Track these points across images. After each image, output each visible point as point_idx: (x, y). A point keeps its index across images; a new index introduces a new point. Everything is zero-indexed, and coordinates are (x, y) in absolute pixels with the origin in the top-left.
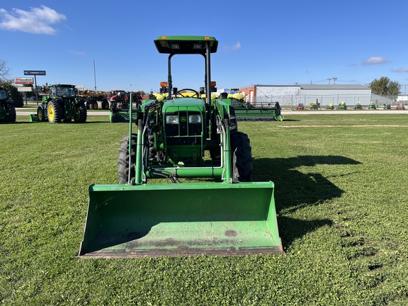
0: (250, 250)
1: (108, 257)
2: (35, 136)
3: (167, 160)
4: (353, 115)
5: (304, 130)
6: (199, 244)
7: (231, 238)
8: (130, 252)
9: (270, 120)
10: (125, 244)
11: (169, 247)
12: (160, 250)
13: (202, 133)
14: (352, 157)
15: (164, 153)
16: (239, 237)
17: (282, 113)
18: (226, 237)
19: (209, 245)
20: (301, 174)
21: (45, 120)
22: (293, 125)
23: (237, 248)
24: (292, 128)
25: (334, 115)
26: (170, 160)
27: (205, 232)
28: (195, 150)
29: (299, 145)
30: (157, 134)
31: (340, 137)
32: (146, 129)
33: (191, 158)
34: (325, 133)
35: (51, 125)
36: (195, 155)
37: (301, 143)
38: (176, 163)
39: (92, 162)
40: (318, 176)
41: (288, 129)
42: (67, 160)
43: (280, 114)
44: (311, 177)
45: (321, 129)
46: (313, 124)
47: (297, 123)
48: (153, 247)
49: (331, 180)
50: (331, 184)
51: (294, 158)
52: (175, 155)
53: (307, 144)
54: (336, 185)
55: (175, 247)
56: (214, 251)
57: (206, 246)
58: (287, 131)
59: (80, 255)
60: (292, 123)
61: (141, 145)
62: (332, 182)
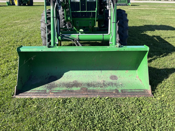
0: (128, 92)
1: (34, 97)
2: (7, 13)
3: (72, 27)
4: (164, 3)
5: (142, 10)
6: (94, 86)
7: (114, 81)
8: (49, 93)
9: (125, 5)
10: (47, 85)
11: (74, 89)
12: (69, 91)
13: (96, 9)
14: (172, 25)
15: (71, 22)
16: (120, 81)
17: (130, 2)
18: (111, 81)
19: (101, 87)
20: (148, 36)
21: (13, 4)
22: (136, 8)
23: (120, 91)
24: (136, 10)
25: (155, 3)
26: (74, 28)
27: (97, 76)
28: (91, 21)
29: (142, 18)
30: (66, 11)
31: (162, 14)
32: (57, 5)
33: (88, 27)
34: (154, 12)
35: (16, 7)
36: (91, 25)
37: (143, 18)
38: (78, 30)
39: (33, 27)
40: (158, 37)
41: (134, 10)
42: (20, 25)
43: (129, 2)
44: (155, 38)
45: (151, 10)
46: (146, 8)
47: (138, 7)
48: (65, 88)
49: (167, 40)
50: (167, 42)
51: (142, 26)
52: (78, 25)
53: (146, 18)
54: (170, 43)
55: (79, 88)
56: (104, 93)
57: (99, 88)
58: (134, 11)
59: (16, 95)
60: (136, 7)
61: (53, 17)
62: (167, 41)
